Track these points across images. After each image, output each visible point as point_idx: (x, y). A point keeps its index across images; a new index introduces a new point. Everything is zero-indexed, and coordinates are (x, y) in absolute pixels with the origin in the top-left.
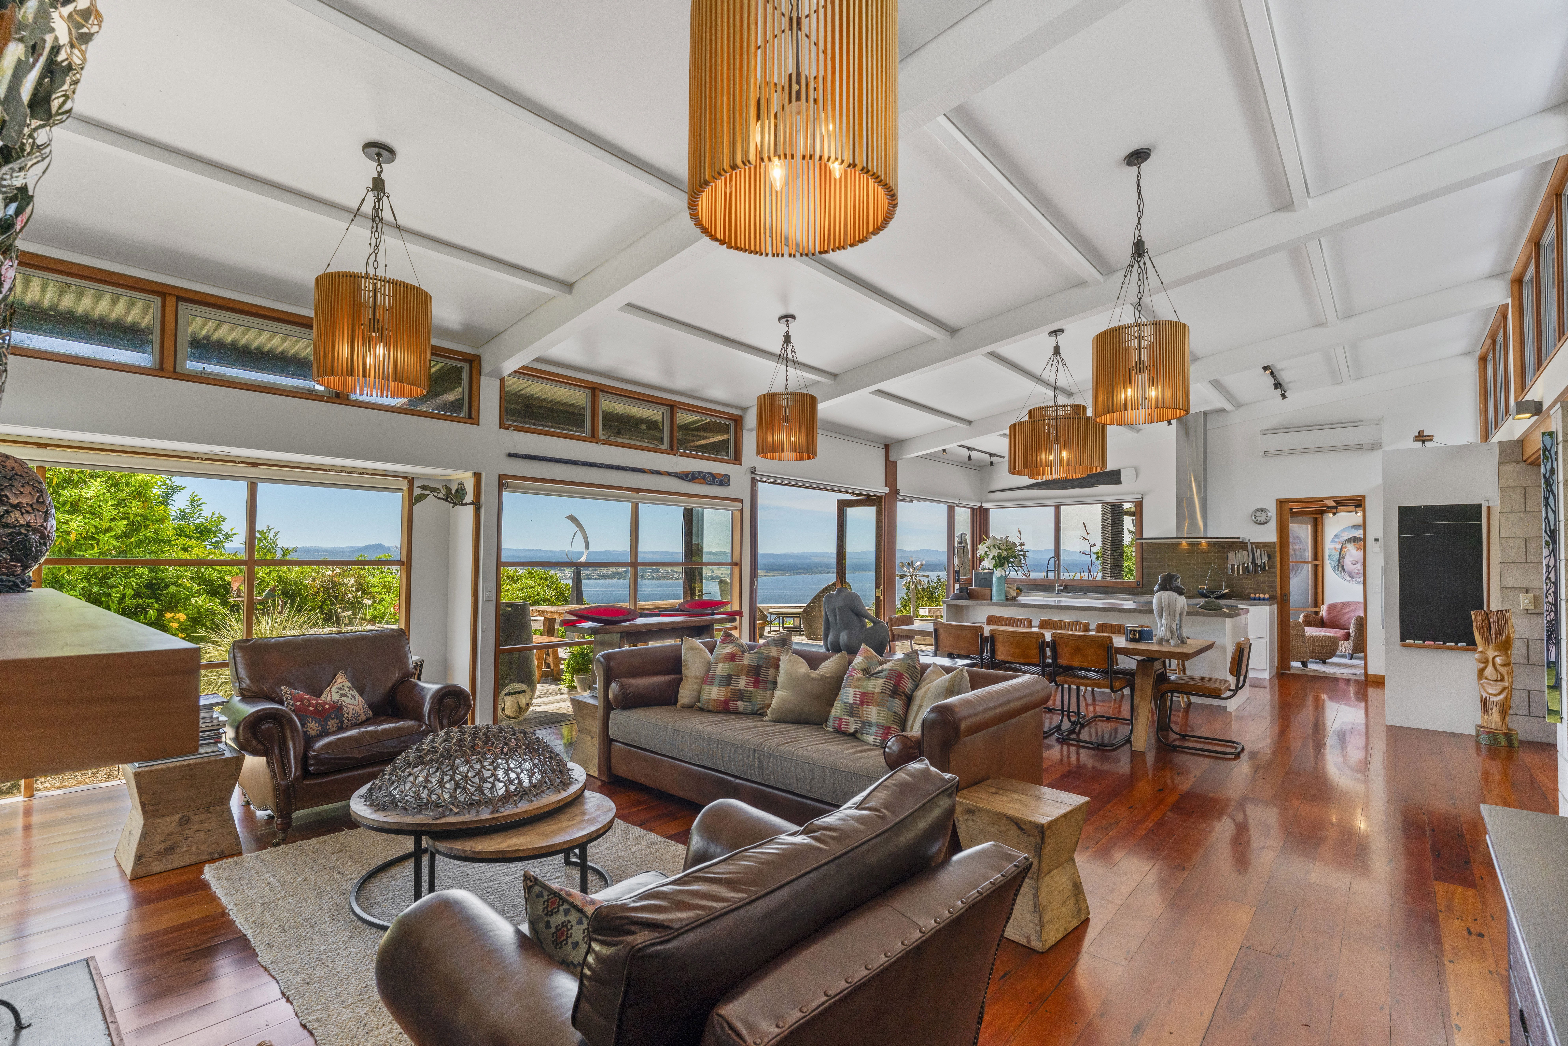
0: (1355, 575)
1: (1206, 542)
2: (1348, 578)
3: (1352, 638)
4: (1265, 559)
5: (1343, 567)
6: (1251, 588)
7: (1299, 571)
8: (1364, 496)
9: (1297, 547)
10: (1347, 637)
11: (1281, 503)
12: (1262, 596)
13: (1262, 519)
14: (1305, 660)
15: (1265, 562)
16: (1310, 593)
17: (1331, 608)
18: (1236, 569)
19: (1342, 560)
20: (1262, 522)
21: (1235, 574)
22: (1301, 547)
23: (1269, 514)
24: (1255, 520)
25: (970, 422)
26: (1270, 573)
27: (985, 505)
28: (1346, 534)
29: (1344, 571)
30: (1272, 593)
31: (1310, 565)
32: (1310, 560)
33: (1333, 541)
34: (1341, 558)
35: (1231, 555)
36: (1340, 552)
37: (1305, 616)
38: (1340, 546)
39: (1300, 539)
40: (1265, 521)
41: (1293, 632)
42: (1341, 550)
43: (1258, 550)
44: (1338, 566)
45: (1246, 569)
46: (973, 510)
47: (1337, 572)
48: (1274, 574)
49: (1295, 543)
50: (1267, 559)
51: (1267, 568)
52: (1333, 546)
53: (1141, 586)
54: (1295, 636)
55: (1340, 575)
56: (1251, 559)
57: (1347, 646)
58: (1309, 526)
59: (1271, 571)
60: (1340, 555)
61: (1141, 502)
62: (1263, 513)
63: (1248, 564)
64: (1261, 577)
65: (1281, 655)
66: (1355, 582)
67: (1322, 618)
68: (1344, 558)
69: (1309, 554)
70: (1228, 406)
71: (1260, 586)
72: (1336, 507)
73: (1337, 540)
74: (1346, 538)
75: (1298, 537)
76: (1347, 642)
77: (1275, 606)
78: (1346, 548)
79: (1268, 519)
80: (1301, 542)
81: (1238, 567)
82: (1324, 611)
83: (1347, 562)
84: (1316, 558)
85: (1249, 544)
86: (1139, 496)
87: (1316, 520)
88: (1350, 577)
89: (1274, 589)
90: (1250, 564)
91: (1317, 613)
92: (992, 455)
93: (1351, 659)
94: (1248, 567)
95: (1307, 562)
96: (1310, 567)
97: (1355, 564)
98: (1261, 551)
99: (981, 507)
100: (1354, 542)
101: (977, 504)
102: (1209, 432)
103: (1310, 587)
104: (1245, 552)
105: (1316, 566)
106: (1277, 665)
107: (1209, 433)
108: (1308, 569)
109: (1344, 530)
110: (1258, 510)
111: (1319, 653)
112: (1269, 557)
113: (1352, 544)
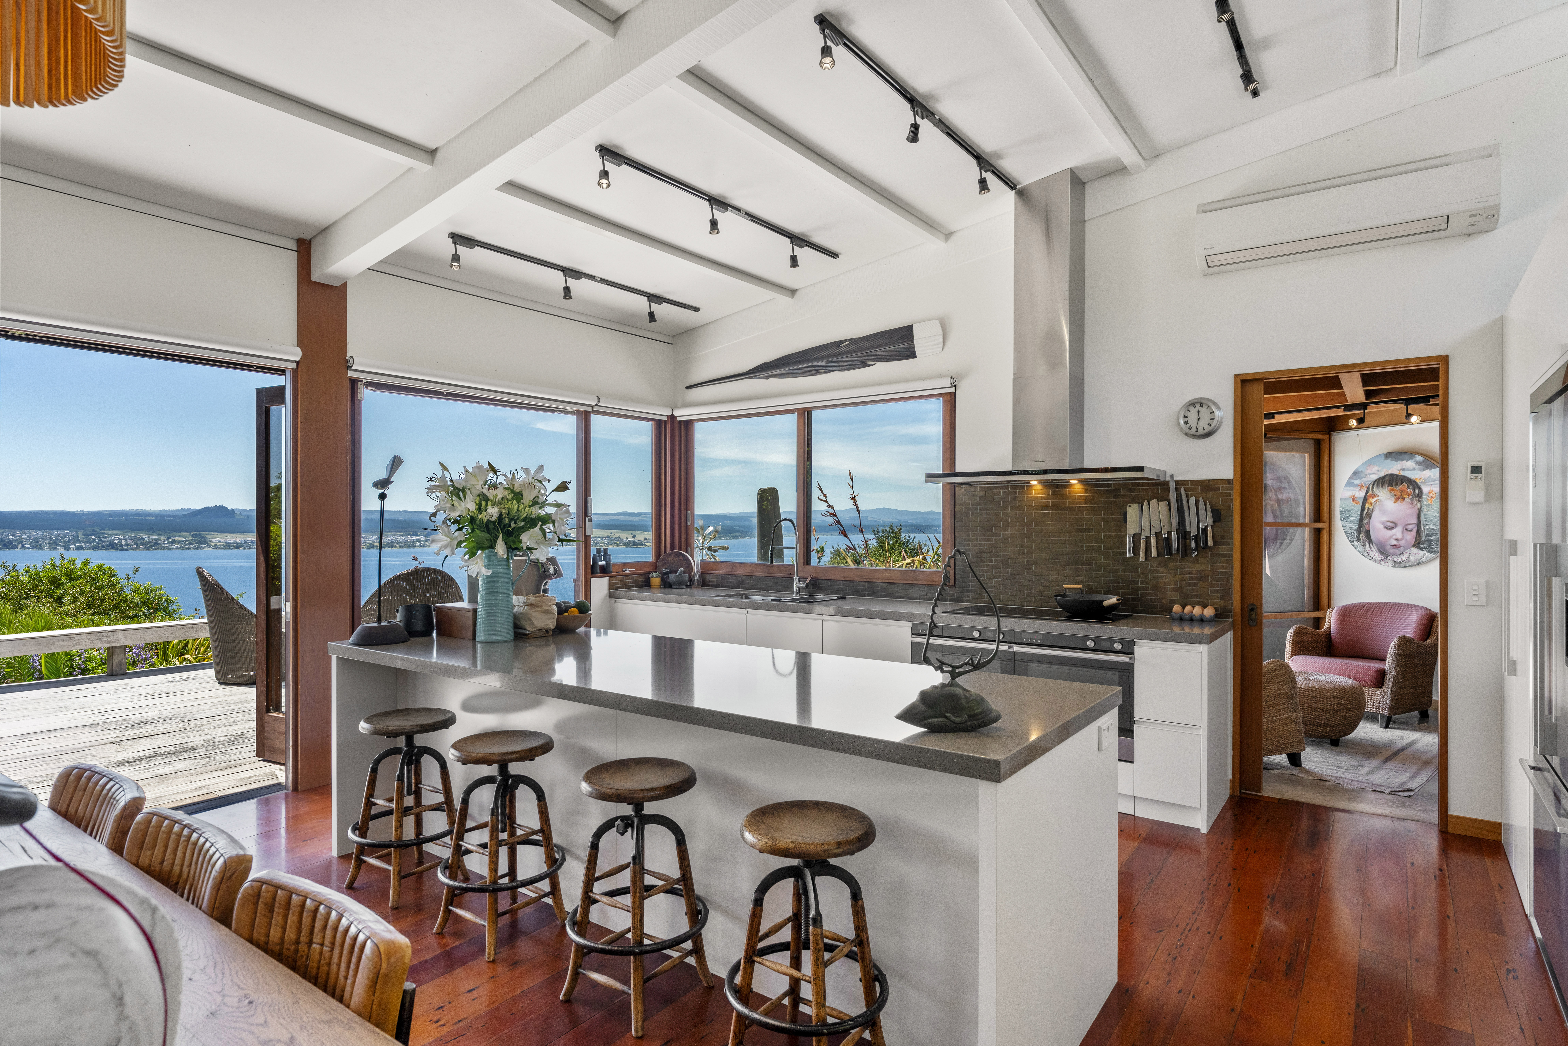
0: (1391, 550)
1: (1081, 481)
2: (1378, 556)
3: (1389, 683)
4: (1207, 521)
5: (1368, 533)
6: (1175, 590)
7: (1286, 542)
8: (1445, 359)
9: (1283, 496)
10: (1380, 679)
11: (1244, 383)
12: (1197, 611)
13: (1203, 426)
14: (1296, 750)
15: (1205, 530)
16: (1306, 583)
17: (1346, 613)
18: (1142, 545)
19: (1365, 521)
20: (1201, 432)
21: (1142, 558)
22: (1292, 496)
23: (1218, 413)
24: (1185, 428)
25: (432, 153)
26: (1218, 555)
27: (682, 414)
28: (1375, 469)
29: (1370, 541)
30: (1220, 603)
31: (1307, 530)
32: (1307, 521)
33: (1349, 484)
34: (1364, 516)
35: (1132, 511)
36: (1364, 504)
37: (1297, 633)
38: (1362, 494)
39: (1289, 482)
40: (1208, 429)
41: (1269, 689)
42: (1365, 500)
43: (1192, 500)
44: (1359, 532)
45: (1165, 545)
46: (659, 424)
47: (1355, 543)
48: (1228, 557)
49: (1280, 489)
50: (1210, 521)
51: (1210, 544)
52: (1348, 493)
53: (951, 582)
54: (1274, 697)
55: (1361, 549)
56: (1175, 521)
57: (1379, 698)
58: (1307, 456)
59: (1221, 549)
60: (1363, 510)
61: (953, 395)
62: (1203, 410)
63: (1169, 533)
64: (1198, 565)
65: (1241, 751)
66: (1390, 564)
67: (1328, 633)
68: (1369, 516)
69: (1305, 511)
70: (1127, 154)
71: (1196, 585)
72: (1364, 406)
73: (1357, 482)
74: (1375, 477)
75: (1286, 478)
76: (1378, 692)
77: (1228, 639)
78: (1374, 496)
79: (1214, 423)
80: (1291, 487)
81: (1148, 539)
82: (1331, 620)
83: (1377, 524)
84: (1317, 515)
85: (1172, 486)
86: (947, 382)
87: (1318, 444)
88: (1381, 553)
89: (1226, 593)
90: (1174, 534)
91: (1318, 622)
92: (654, 298)
93: (1387, 727)
94: (1168, 540)
95: (1302, 525)
96: (1306, 534)
97: (1391, 529)
98: (1197, 502)
99: (672, 417)
100: (1390, 484)
101: (663, 412)
102: (1089, 228)
103: (1306, 573)
104: (1163, 505)
105: (1317, 532)
106: (1230, 776)
107: (1091, 230)
108: (1302, 539)
109: (1370, 463)
110: (1193, 404)
111: (1326, 725)
112: (1217, 516)
113: (1387, 489)
